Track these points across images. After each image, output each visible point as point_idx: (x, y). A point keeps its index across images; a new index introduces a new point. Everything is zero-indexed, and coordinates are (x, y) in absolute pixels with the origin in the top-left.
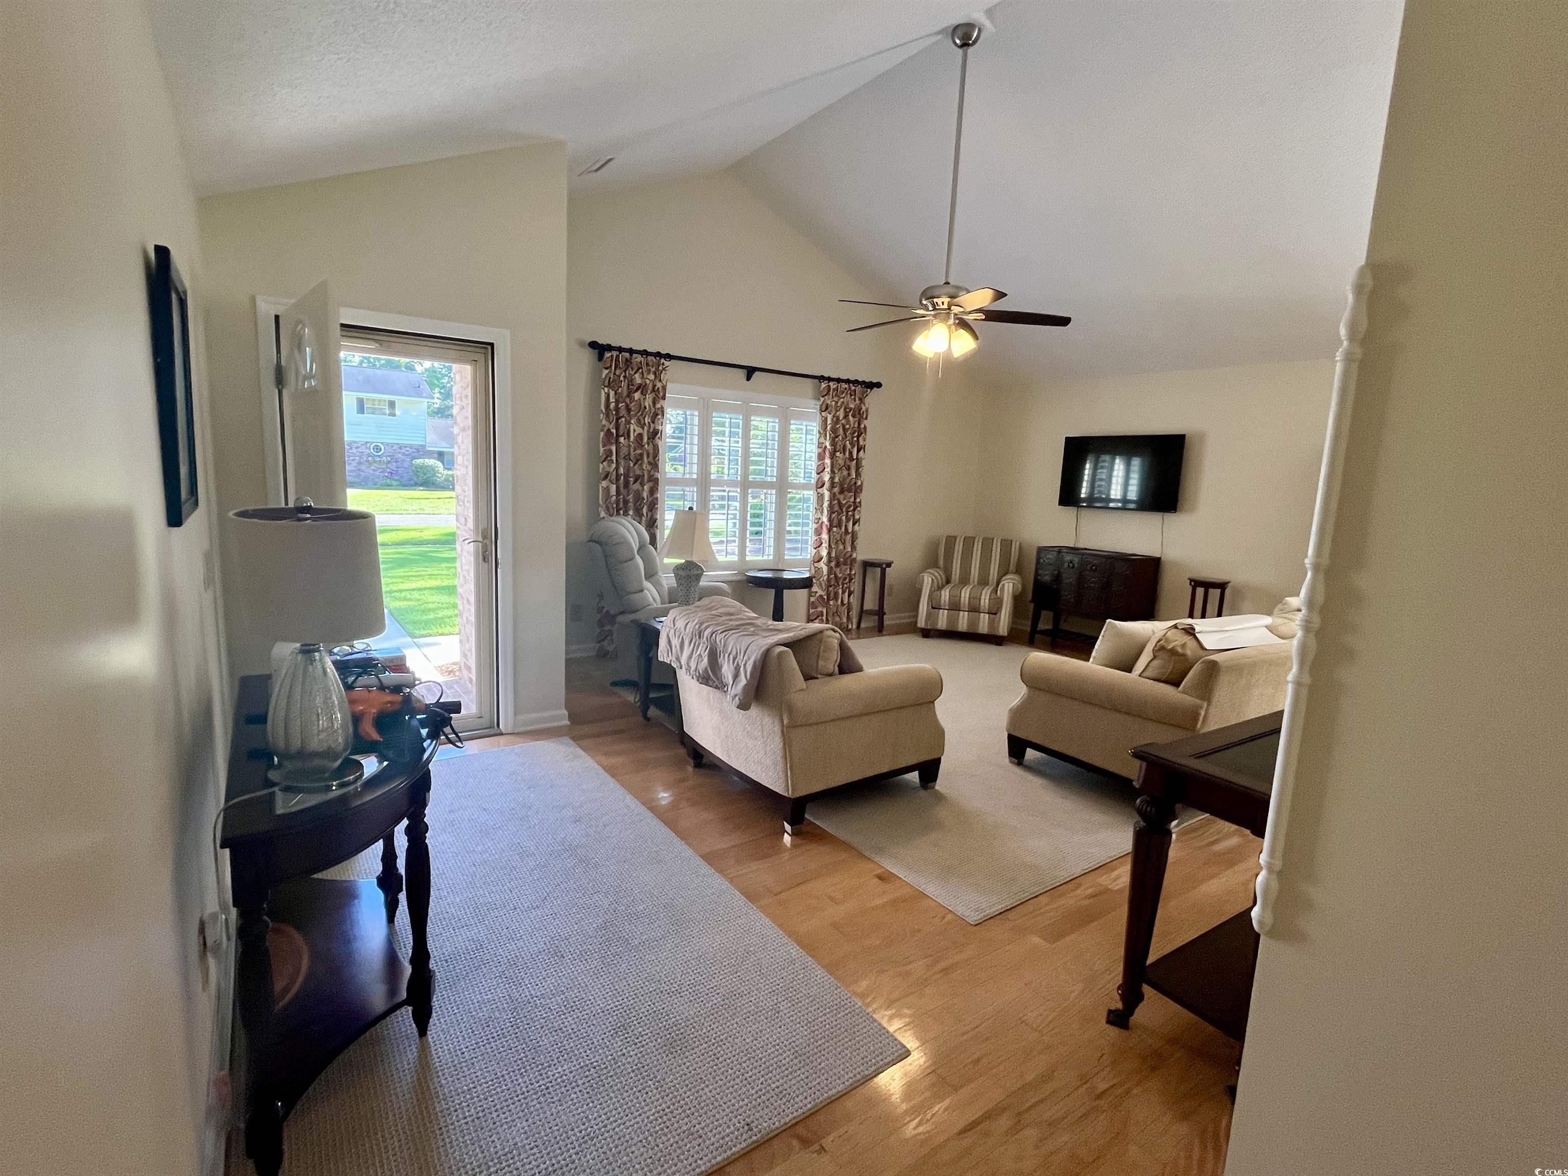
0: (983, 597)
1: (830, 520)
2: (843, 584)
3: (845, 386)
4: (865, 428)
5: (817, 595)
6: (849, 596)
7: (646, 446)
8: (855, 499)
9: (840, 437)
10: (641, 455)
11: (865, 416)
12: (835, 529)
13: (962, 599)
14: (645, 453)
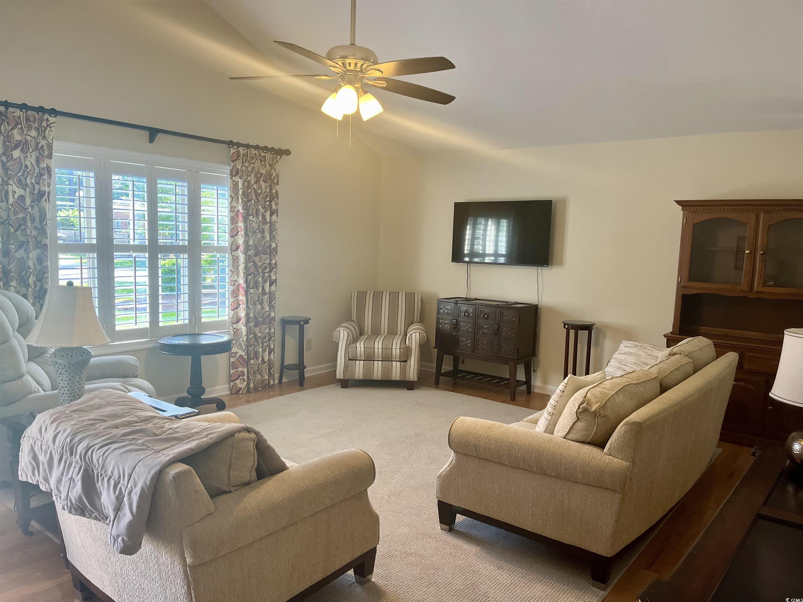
0: (394, 347)
1: (246, 281)
2: (263, 342)
3: (254, 151)
4: (277, 193)
5: (237, 356)
6: (269, 354)
7: (30, 210)
8: (271, 260)
9: (253, 202)
10: (24, 219)
11: (276, 181)
12: (252, 291)
13: (376, 350)
14: (28, 217)
